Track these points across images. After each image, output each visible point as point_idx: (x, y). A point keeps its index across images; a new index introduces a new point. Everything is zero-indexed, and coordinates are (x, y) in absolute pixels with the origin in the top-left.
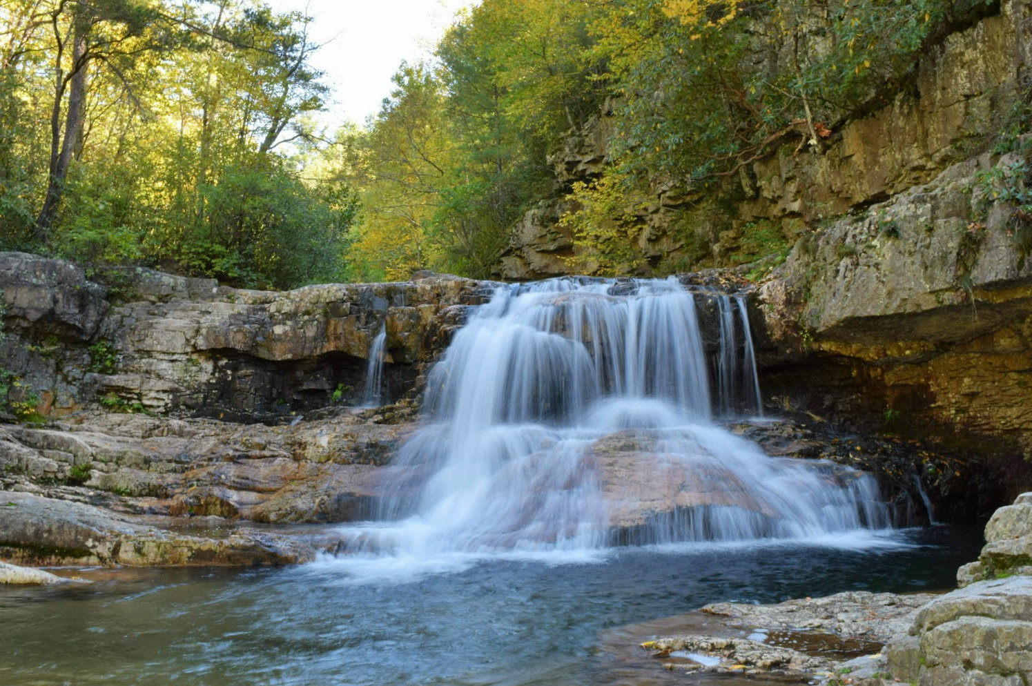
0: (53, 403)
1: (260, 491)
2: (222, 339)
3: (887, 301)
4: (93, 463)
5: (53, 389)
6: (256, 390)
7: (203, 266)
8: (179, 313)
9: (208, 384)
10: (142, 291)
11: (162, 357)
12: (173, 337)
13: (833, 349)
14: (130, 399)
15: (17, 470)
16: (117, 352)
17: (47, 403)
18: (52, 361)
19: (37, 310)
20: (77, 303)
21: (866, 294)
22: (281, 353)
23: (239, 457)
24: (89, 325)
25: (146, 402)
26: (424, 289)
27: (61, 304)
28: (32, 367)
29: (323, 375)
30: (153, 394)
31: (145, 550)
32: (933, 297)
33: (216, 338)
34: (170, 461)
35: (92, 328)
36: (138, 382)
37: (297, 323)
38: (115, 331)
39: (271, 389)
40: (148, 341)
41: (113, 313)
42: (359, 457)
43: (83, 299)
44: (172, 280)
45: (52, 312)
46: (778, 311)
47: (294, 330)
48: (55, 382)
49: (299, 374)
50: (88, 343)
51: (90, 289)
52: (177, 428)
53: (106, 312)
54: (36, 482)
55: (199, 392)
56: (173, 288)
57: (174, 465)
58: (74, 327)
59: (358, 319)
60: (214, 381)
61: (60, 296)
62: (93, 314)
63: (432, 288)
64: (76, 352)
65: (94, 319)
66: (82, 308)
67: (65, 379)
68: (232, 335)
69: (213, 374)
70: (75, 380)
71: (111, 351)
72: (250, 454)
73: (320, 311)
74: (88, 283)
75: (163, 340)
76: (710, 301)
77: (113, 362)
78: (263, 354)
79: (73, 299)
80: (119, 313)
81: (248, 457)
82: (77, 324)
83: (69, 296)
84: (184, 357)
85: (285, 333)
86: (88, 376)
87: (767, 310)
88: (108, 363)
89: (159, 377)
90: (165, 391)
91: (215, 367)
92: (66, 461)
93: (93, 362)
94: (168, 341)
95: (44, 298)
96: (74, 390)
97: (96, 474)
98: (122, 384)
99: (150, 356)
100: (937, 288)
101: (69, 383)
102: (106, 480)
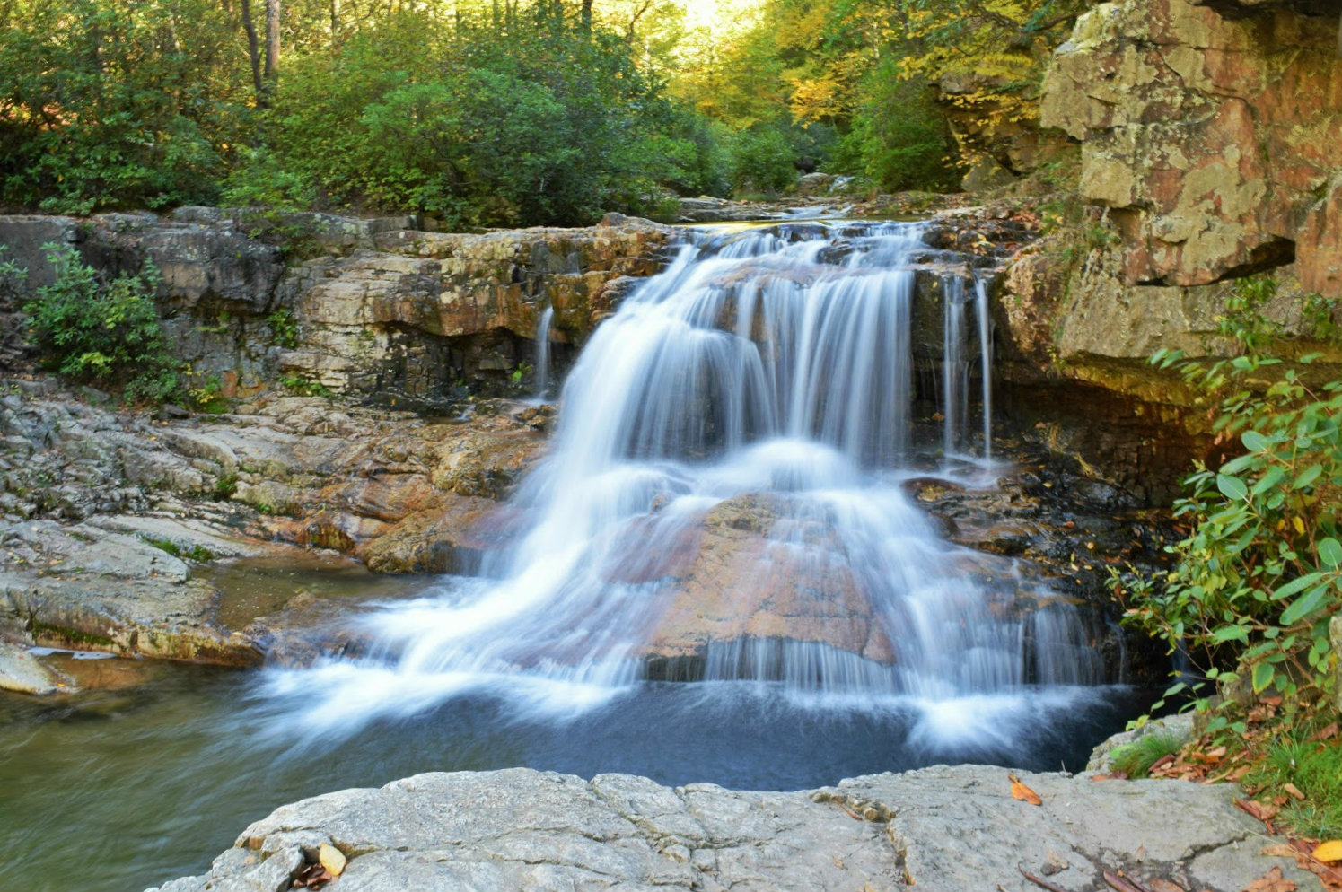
0: (239, 383)
1: (383, 519)
2: (388, 310)
3: (1131, 336)
4: (240, 473)
5: (237, 367)
6: (429, 371)
7: (398, 199)
8: (353, 274)
9: (383, 361)
10: (324, 242)
11: (335, 329)
12: (344, 307)
13: (1094, 379)
14: (310, 379)
15: (163, 485)
16: (296, 322)
17: (231, 385)
18: (230, 339)
19: (196, 289)
20: (241, 273)
21: (1103, 321)
22: (452, 329)
23: (376, 472)
24: (260, 296)
25: (325, 383)
26: (601, 244)
27: (219, 280)
28: (208, 347)
29: (501, 353)
30: (330, 374)
31: (158, 642)
32: (1197, 340)
33: (383, 311)
34: (311, 473)
35: (264, 298)
36: (312, 361)
37: (466, 288)
38: (293, 297)
39: (447, 368)
40: (321, 311)
41: (289, 276)
42: (480, 487)
43: (248, 267)
44: (353, 227)
45: (210, 291)
46: (1025, 310)
47: (462, 297)
48: (239, 359)
49: (477, 350)
50: (266, 313)
51: (255, 255)
52: (335, 424)
53: (282, 275)
54: (182, 497)
55: (374, 372)
56: (356, 237)
57: (314, 478)
58: (241, 301)
59: (524, 288)
60: (389, 358)
61: (217, 272)
62: (262, 283)
63: (612, 244)
64: (255, 325)
65: (264, 287)
66: (249, 278)
67: (248, 356)
68: (398, 305)
69: (387, 350)
70: (258, 355)
71: (289, 321)
72: (388, 467)
73: (493, 271)
74: (251, 248)
75: (334, 310)
76: (935, 284)
77: (294, 334)
78: (433, 327)
79: (234, 271)
80: (296, 275)
81: (386, 471)
82: (244, 297)
83: (227, 270)
84: (359, 330)
85: (454, 302)
86: (271, 350)
87: (1012, 305)
88: (289, 335)
89: (337, 354)
90: (341, 371)
91: (391, 341)
92: (212, 473)
93: (275, 334)
94: (339, 311)
95: (199, 276)
96: (258, 366)
97: (241, 485)
98: (297, 363)
99: (326, 329)
100: (1201, 328)
101: (253, 359)
102: (251, 493)
